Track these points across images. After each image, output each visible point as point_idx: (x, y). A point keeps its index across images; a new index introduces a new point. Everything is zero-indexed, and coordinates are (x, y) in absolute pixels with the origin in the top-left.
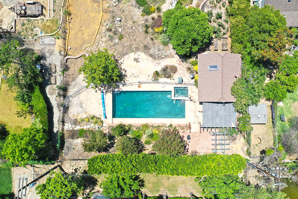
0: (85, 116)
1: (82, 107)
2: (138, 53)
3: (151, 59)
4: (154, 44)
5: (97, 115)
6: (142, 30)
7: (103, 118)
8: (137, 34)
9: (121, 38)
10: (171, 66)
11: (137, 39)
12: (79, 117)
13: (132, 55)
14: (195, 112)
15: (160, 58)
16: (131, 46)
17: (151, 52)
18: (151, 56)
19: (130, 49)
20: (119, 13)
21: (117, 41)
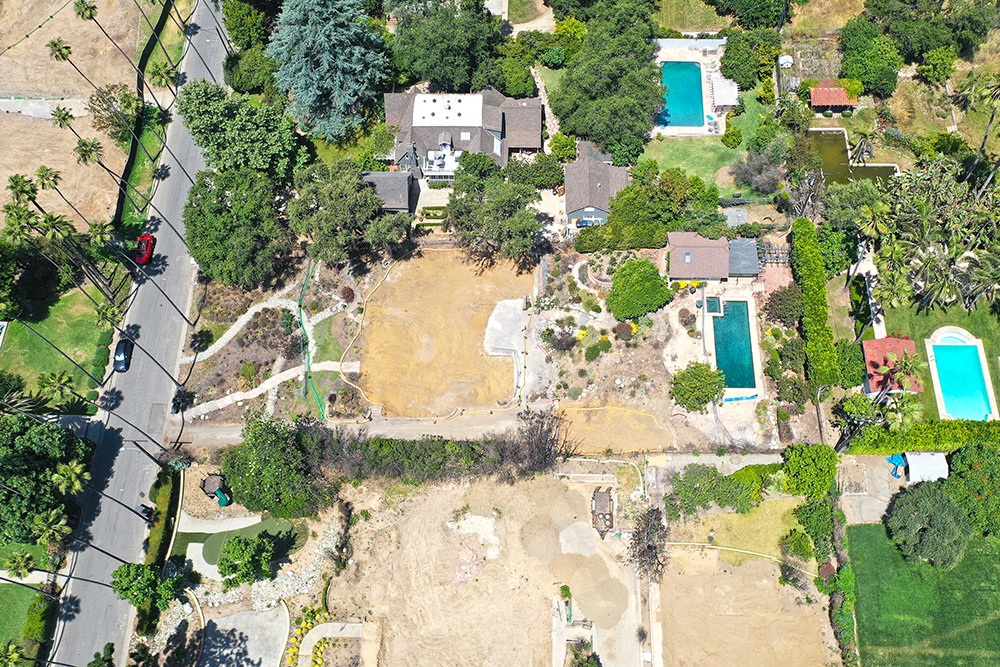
0: (756, 425)
1: (745, 428)
2: (665, 356)
3: (671, 341)
4: (650, 337)
5: (755, 408)
6: (632, 352)
7: (758, 400)
8: (637, 358)
9: (643, 378)
10: (680, 315)
11: (646, 357)
12: (761, 432)
13: (668, 363)
14: (738, 289)
15: (669, 329)
16: (654, 366)
17: (661, 339)
18: (667, 340)
19: (660, 366)
20: (608, 383)
21: (648, 384)
